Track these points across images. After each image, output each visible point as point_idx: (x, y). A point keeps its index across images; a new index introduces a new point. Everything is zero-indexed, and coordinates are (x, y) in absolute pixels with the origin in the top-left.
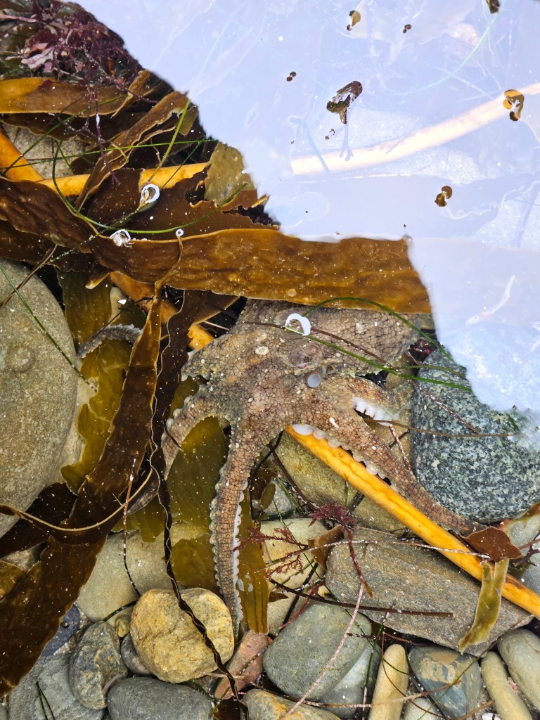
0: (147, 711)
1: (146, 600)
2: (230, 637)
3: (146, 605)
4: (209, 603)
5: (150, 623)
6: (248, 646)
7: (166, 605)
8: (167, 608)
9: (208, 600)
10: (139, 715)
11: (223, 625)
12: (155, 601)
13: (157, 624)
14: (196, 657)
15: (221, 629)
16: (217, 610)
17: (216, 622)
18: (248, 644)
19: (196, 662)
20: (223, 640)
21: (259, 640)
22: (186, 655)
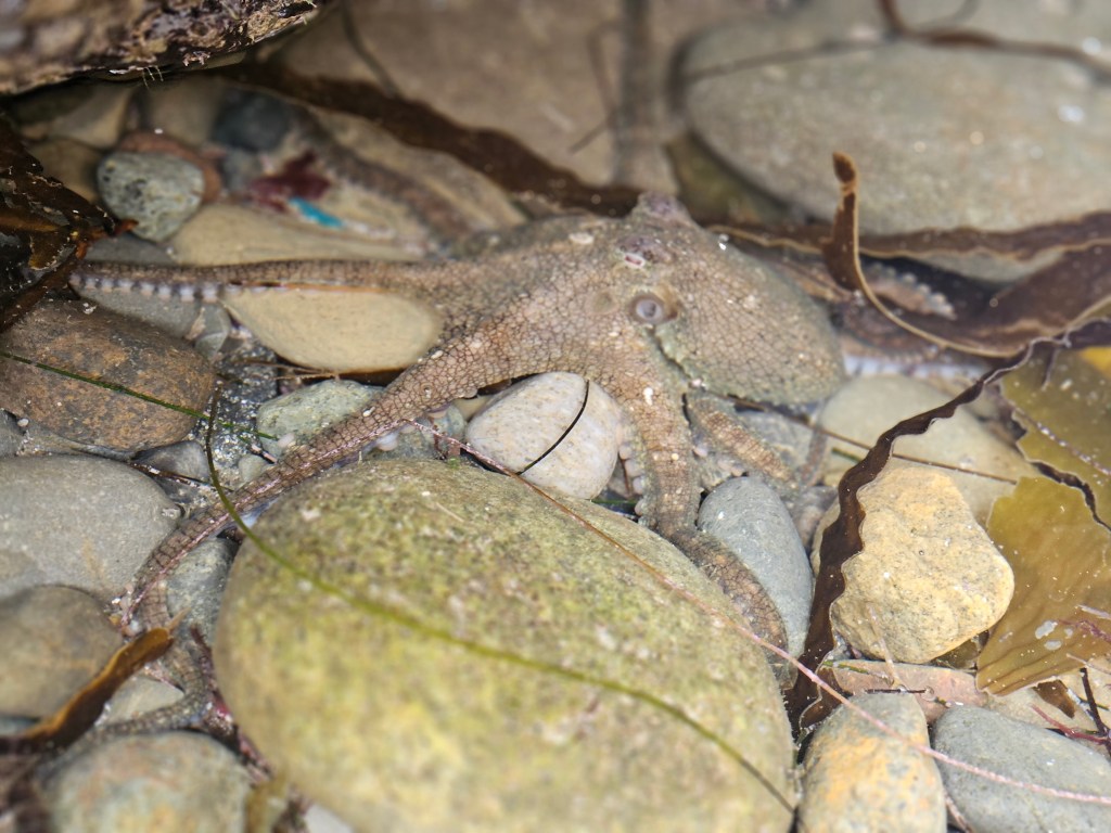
0: (765, 537)
1: (937, 476)
2: (960, 636)
3: (929, 479)
4: (999, 575)
5: (904, 494)
6: (953, 682)
7: (951, 508)
8: (948, 513)
9: (1002, 571)
10: (751, 527)
11: (978, 612)
12: (947, 490)
13: (912, 506)
14: (903, 584)
15: (969, 612)
16: (995, 593)
17: (978, 597)
18: (957, 681)
19: (892, 588)
20: (952, 621)
21: (971, 698)
22: (897, 565)
